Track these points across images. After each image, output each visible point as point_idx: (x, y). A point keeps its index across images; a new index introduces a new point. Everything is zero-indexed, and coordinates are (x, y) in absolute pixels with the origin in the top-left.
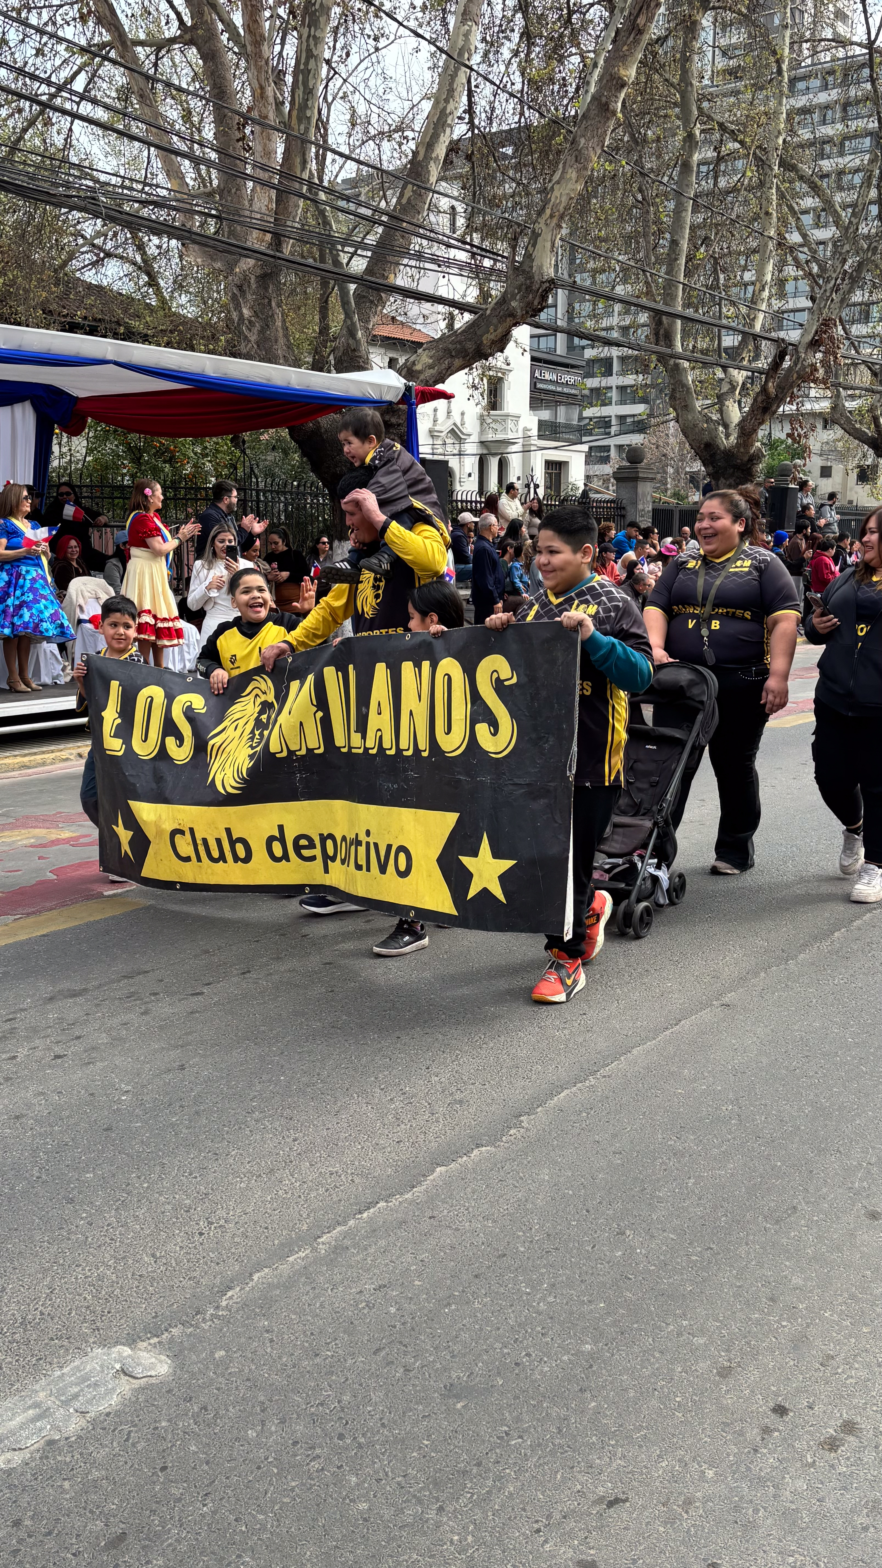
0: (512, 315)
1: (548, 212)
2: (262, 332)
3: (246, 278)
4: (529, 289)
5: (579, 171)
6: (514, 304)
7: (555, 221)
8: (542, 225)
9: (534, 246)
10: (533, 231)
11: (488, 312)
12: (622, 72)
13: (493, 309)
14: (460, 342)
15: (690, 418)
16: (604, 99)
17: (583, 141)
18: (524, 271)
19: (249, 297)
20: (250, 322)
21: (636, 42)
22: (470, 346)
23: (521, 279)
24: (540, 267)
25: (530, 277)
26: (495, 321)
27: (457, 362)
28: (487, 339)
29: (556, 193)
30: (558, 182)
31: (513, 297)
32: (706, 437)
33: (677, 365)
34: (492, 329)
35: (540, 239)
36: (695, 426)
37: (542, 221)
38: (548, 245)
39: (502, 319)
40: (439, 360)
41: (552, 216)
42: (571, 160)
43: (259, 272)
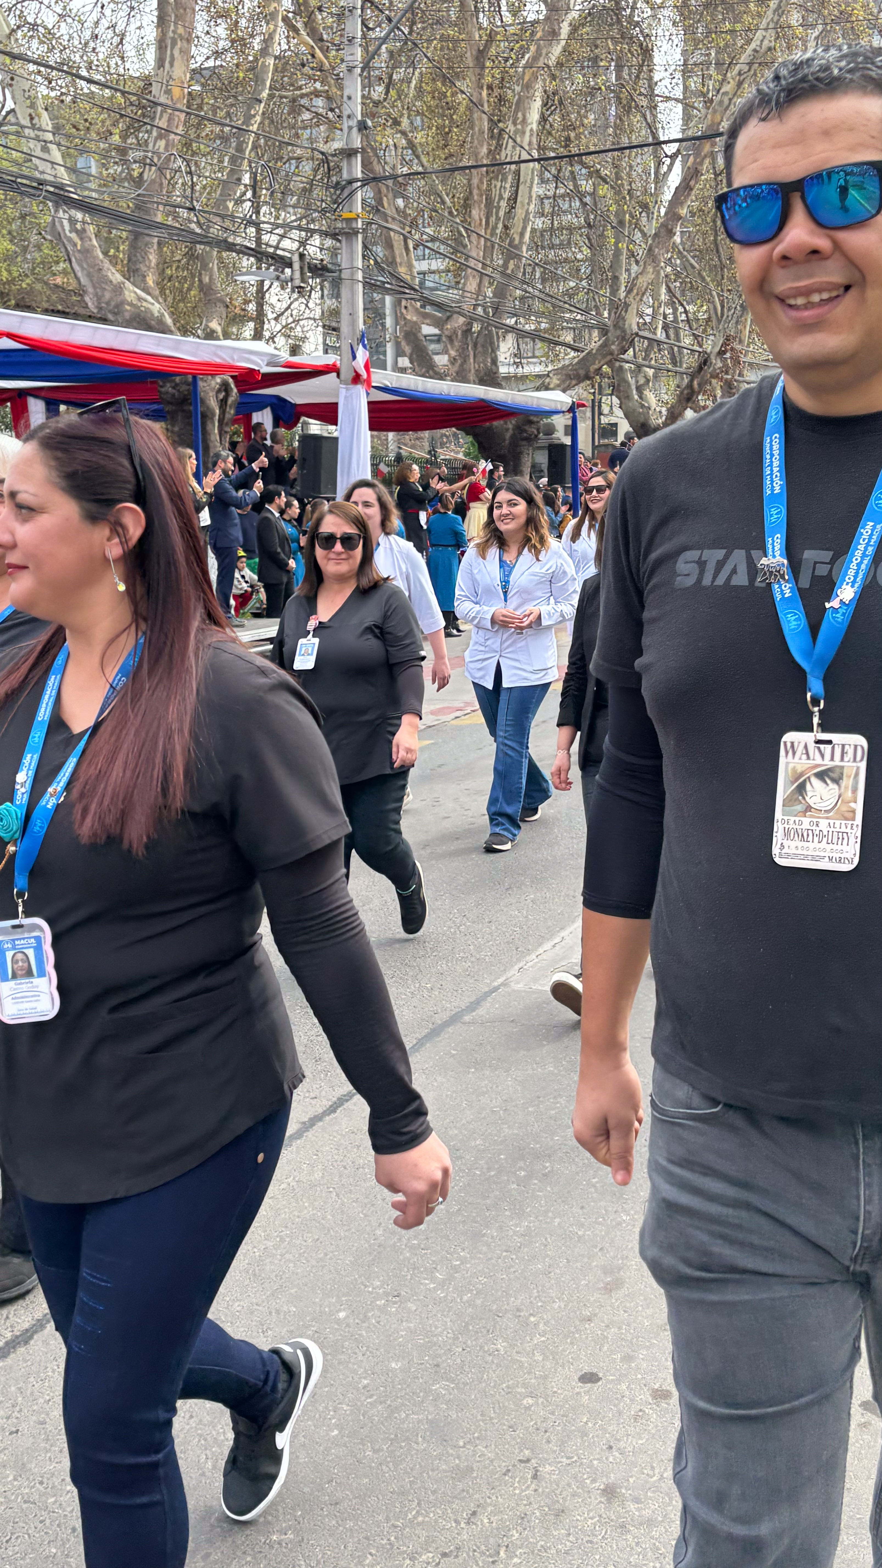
0: (612, 354)
1: (635, 291)
2: (461, 365)
3: (455, 332)
4: (623, 338)
5: (654, 267)
6: (613, 347)
7: (639, 297)
8: (631, 299)
9: (626, 311)
10: (625, 303)
11: (594, 351)
12: (681, 211)
13: (597, 350)
14: (576, 370)
15: (630, 404)
16: (670, 227)
17: (657, 250)
18: (620, 328)
19: (456, 344)
20: (454, 359)
21: (689, 195)
22: (582, 372)
23: (618, 332)
24: (630, 325)
25: (624, 331)
26: (599, 357)
27: (574, 382)
28: (592, 368)
29: (640, 280)
30: (641, 274)
31: (613, 343)
32: (642, 420)
33: (621, 367)
34: (597, 362)
35: (630, 308)
36: (634, 410)
37: (631, 296)
38: (635, 311)
39: (604, 356)
40: (563, 381)
41: (637, 294)
42: (649, 261)
43: (464, 328)
